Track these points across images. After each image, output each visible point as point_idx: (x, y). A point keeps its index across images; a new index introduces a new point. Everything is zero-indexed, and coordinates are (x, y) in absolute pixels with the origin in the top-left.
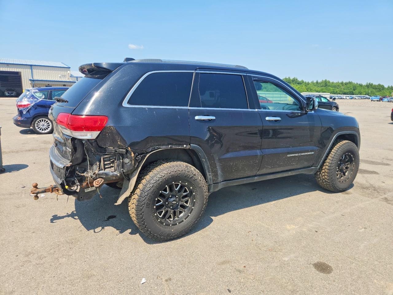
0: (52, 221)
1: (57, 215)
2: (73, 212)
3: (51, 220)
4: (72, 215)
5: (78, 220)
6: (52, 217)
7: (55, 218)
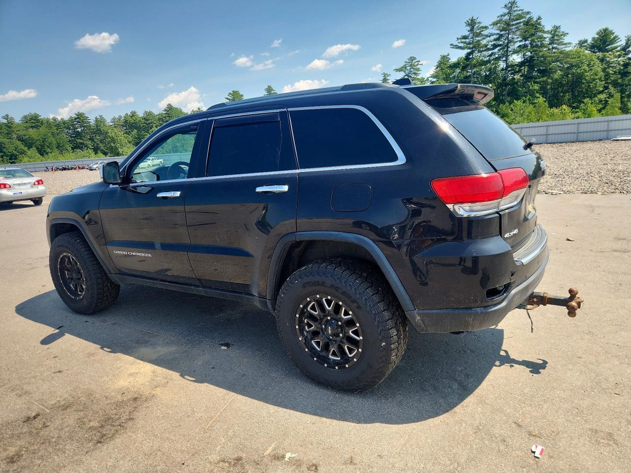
0: (544, 365)
1: (530, 371)
2: (500, 366)
3: (544, 368)
4: (507, 360)
5: (503, 348)
6: (540, 373)
7: (535, 368)
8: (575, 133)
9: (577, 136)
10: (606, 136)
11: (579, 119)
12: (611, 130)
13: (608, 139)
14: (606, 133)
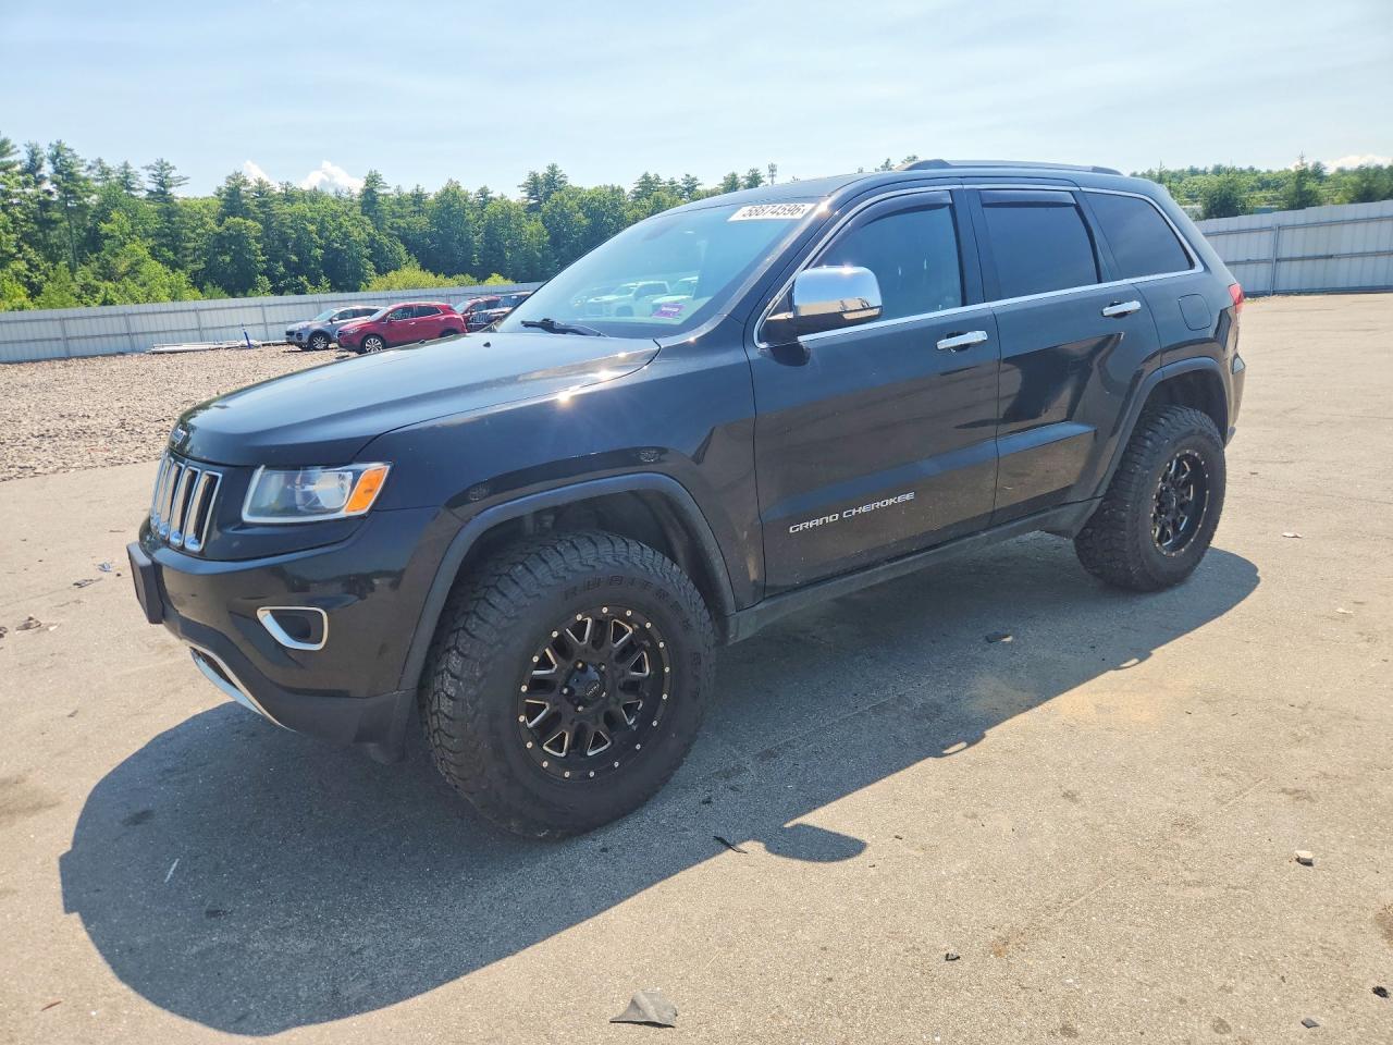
8: (58, 339)
9: (67, 346)
10: (129, 346)
11: (25, 312)
12: (137, 334)
13: (134, 351)
14: (126, 338)
